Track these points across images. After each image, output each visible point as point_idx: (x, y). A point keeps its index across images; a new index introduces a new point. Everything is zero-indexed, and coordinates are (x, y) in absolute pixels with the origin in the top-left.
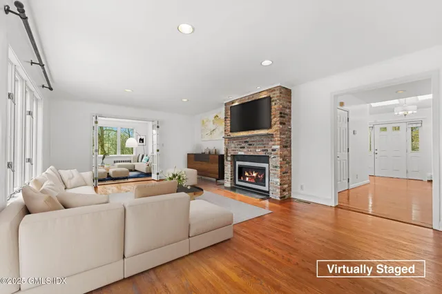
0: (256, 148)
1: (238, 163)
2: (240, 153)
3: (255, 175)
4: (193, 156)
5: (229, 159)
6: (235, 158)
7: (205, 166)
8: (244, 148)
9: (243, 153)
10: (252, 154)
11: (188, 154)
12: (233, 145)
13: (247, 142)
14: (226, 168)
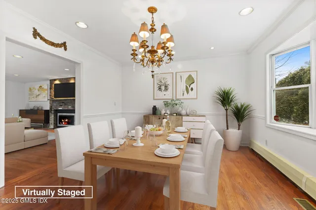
0: (68, 106)
1: (59, 114)
2: (59, 109)
3: (67, 120)
4: (25, 111)
5: (53, 112)
6: (57, 111)
7: (35, 117)
8: (62, 105)
9: (61, 109)
10: (66, 109)
11: (20, 110)
12: (55, 104)
13: (63, 102)
14: (50, 117)
